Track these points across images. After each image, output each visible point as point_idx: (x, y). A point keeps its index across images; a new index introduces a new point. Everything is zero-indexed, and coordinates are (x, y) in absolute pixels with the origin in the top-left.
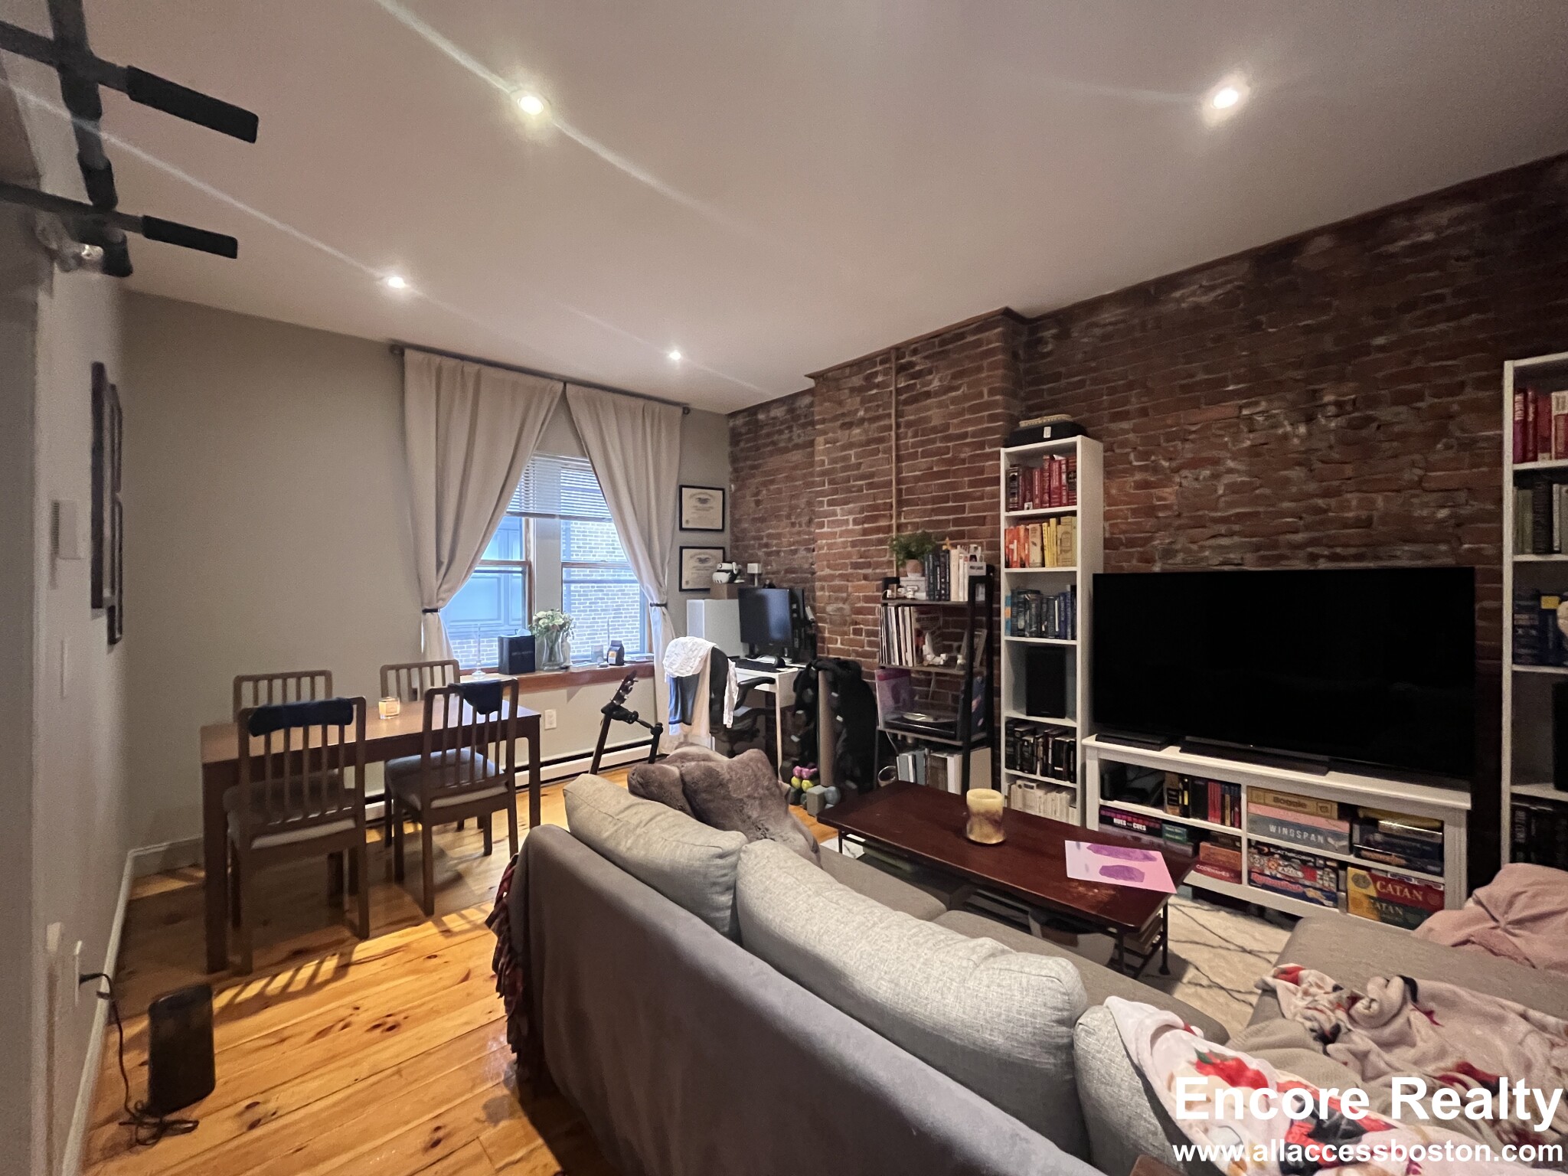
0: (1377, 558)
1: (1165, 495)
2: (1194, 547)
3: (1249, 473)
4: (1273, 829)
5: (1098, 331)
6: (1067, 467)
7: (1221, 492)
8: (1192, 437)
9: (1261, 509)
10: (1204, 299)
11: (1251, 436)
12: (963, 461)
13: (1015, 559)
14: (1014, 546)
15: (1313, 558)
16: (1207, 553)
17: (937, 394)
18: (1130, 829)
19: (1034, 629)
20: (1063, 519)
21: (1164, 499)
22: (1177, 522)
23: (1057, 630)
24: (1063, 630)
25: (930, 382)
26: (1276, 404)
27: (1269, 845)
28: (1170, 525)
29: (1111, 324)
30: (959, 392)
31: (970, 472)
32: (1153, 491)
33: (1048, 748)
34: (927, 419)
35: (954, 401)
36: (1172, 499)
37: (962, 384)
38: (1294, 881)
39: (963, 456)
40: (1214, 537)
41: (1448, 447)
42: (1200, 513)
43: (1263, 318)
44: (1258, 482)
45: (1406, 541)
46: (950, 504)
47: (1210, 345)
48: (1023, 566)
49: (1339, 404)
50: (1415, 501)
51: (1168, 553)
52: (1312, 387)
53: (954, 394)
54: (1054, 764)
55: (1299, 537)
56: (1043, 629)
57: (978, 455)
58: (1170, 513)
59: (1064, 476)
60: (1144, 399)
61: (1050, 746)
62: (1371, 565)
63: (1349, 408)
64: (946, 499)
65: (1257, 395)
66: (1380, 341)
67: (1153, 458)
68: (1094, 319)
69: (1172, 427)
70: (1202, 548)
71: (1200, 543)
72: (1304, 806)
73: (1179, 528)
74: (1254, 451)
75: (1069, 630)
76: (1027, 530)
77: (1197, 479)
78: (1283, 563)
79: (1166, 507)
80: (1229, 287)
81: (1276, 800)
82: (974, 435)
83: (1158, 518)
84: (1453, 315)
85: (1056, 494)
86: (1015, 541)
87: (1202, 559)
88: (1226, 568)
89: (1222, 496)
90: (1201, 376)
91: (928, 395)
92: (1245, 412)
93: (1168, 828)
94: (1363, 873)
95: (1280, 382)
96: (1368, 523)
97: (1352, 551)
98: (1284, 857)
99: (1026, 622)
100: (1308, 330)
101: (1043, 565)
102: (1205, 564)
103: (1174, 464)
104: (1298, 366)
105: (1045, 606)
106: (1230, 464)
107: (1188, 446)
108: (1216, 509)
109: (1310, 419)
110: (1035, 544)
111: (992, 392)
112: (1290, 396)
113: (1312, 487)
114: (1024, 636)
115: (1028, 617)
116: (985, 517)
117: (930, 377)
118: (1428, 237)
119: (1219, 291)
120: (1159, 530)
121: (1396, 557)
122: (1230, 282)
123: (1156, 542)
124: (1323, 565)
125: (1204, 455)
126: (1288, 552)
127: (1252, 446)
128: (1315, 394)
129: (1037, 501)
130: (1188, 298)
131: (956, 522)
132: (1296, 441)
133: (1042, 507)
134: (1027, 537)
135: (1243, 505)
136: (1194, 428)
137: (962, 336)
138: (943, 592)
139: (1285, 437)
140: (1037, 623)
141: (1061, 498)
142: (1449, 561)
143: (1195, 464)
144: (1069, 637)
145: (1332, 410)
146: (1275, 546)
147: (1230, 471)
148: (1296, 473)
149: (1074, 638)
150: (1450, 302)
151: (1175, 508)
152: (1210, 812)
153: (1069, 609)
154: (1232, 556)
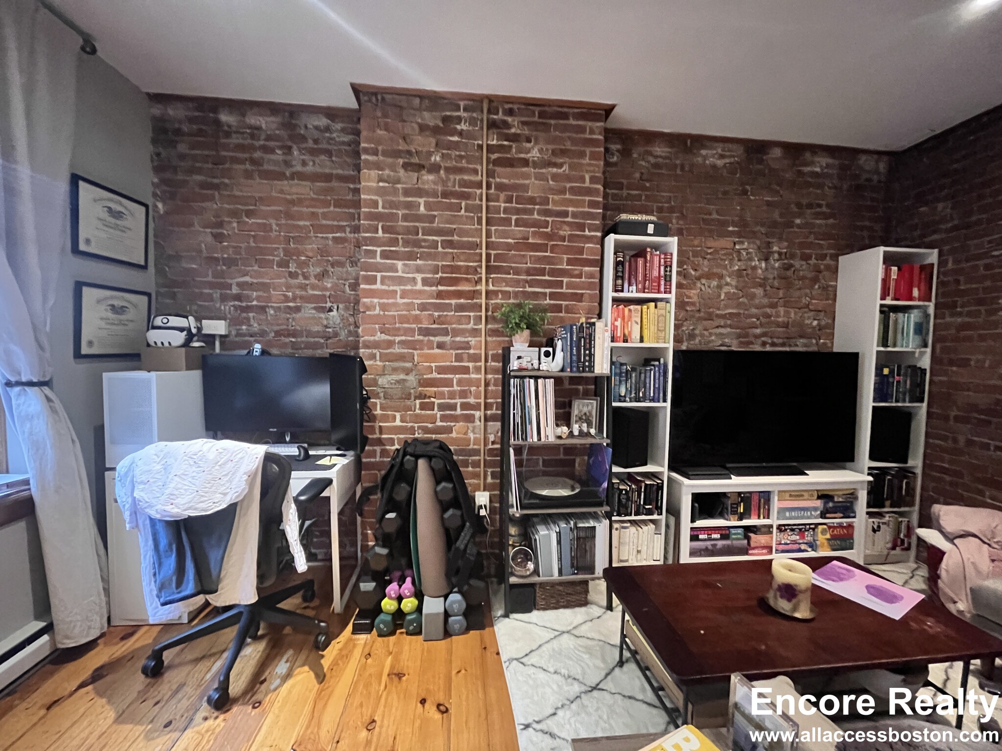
0: (790, 346)
1: (692, 295)
2: (706, 333)
3: (736, 287)
4: (787, 514)
5: (652, 160)
6: (665, 262)
7: (722, 297)
8: (709, 256)
9: (742, 312)
10: (720, 163)
11: (739, 264)
12: (563, 239)
13: (619, 335)
14: (618, 323)
15: (764, 344)
16: (713, 338)
17: (535, 165)
18: (710, 539)
19: (633, 395)
20: (659, 304)
21: (689, 297)
22: (697, 315)
23: (652, 395)
24: (656, 395)
25: (528, 151)
26: (752, 246)
27: (784, 525)
28: (693, 316)
29: (661, 157)
30: (560, 171)
31: (568, 250)
32: (684, 291)
33: (641, 492)
34: (525, 188)
35: (555, 177)
36: (695, 299)
37: (565, 163)
38: (794, 542)
39: (562, 233)
40: (717, 327)
41: (819, 288)
42: (711, 310)
43: (748, 187)
44: (741, 294)
45: (801, 337)
46: (547, 278)
47: (720, 196)
48: (625, 341)
49: (780, 254)
50: (806, 315)
51: (692, 336)
52: (768, 240)
53: (555, 170)
54: (645, 503)
55: (758, 331)
56: (641, 395)
57: (578, 236)
58: (694, 308)
59: (662, 268)
60: (681, 222)
61: (643, 490)
62: (787, 349)
63: (783, 257)
64: (542, 272)
65: (744, 237)
66: (798, 221)
67: (685, 267)
68: (649, 149)
69: (697, 246)
70: (711, 334)
71: (710, 331)
72: (802, 496)
73: (700, 319)
74: (739, 274)
75: (661, 395)
76: (630, 310)
77: (709, 287)
78: (751, 346)
79: (693, 304)
80: (732, 160)
81: (791, 496)
82: (574, 215)
83: (687, 311)
84: (826, 216)
85: (655, 282)
86: (619, 319)
87: (710, 342)
88: (723, 348)
89: (723, 300)
90: (715, 216)
91: (525, 163)
92: (737, 247)
93: (733, 531)
94: (825, 527)
95: (754, 233)
96: (786, 325)
97: (781, 341)
98: (792, 530)
99: (627, 389)
100: (769, 204)
101: (642, 341)
102: (711, 345)
103: (698, 274)
104: (763, 225)
105: (643, 375)
106: (728, 280)
107: (706, 262)
108: (719, 309)
109: (766, 260)
110: (637, 323)
111: (593, 180)
112: (758, 242)
113: (765, 301)
114: (625, 401)
115: (628, 385)
116: (582, 294)
117: (528, 145)
118: (818, 169)
119: (727, 161)
120: (686, 320)
121: (797, 345)
122: (734, 157)
123: (684, 328)
124: (768, 348)
125: (715, 270)
126: (753, 339)
127: (738, 270)
128: (769, 245)
129: (640, 286)
130: (710, 157)
131: (553, 296)
132: (760, 271)
133: (644, 292)
134: (630, 317)
135: (733, 308)
136: (709, 251)
137: (565, 116)
138: (587, 364)
139: (754, 268)
140: (636, 390)
141: (659, 286)
142: (814, 349)
143: (709, 276)
144: (661, 400)
145: (776, 256)
146: (746, 335)
147: (727, 284)
148: (759, 291)
149: (665, 401)
150: (824, 209)
151: (698, 305)
152: (753, 512)
153: (662, 378)
154: (726, 340)
